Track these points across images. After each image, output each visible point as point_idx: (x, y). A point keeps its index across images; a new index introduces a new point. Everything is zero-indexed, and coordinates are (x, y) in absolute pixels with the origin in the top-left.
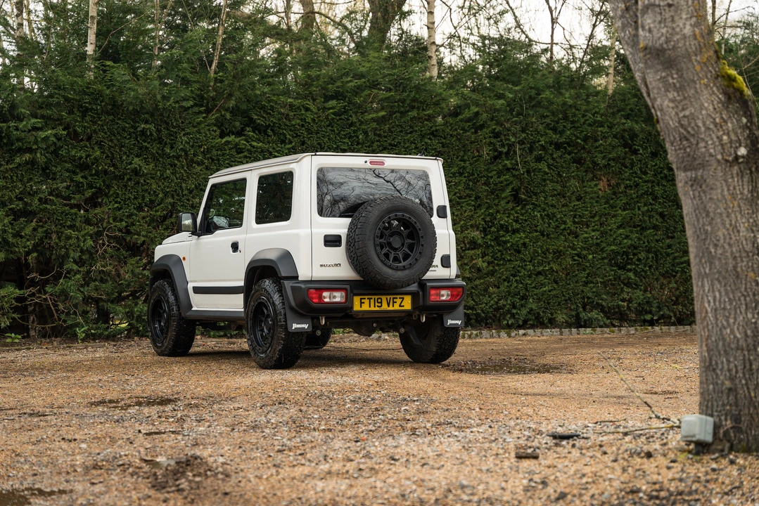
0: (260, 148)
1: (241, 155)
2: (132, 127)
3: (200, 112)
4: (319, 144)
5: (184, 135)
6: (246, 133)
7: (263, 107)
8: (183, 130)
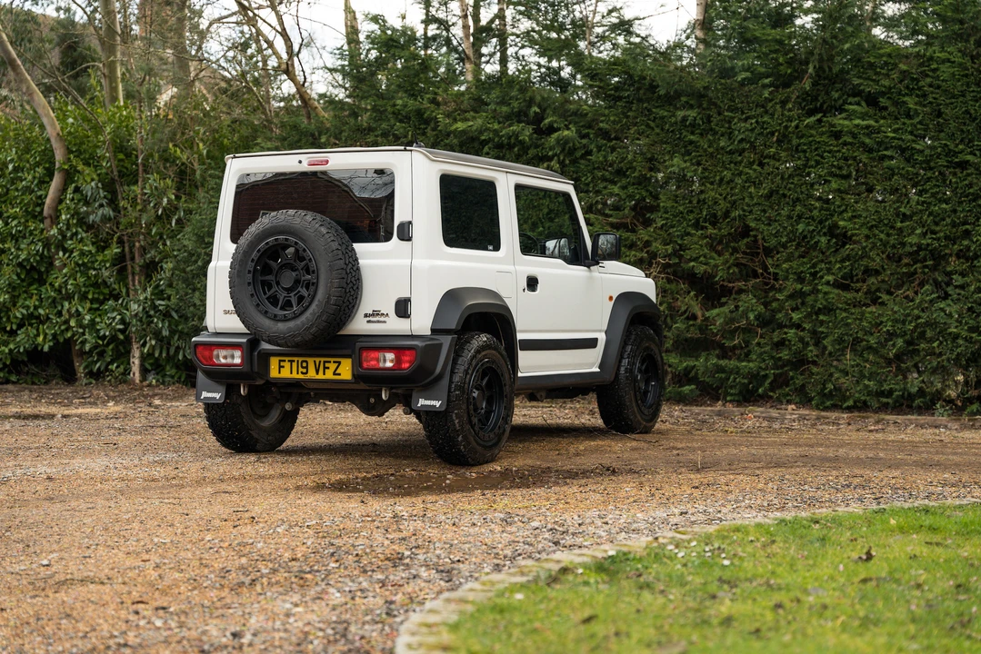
0: (868, 127)
1: (840, 141)
2: (674, 116)
3: (765, 86)
4: (967, 112)
5: (746, 120)
6: (847, 107)
7: (871, 65)
8: (743, 113)
